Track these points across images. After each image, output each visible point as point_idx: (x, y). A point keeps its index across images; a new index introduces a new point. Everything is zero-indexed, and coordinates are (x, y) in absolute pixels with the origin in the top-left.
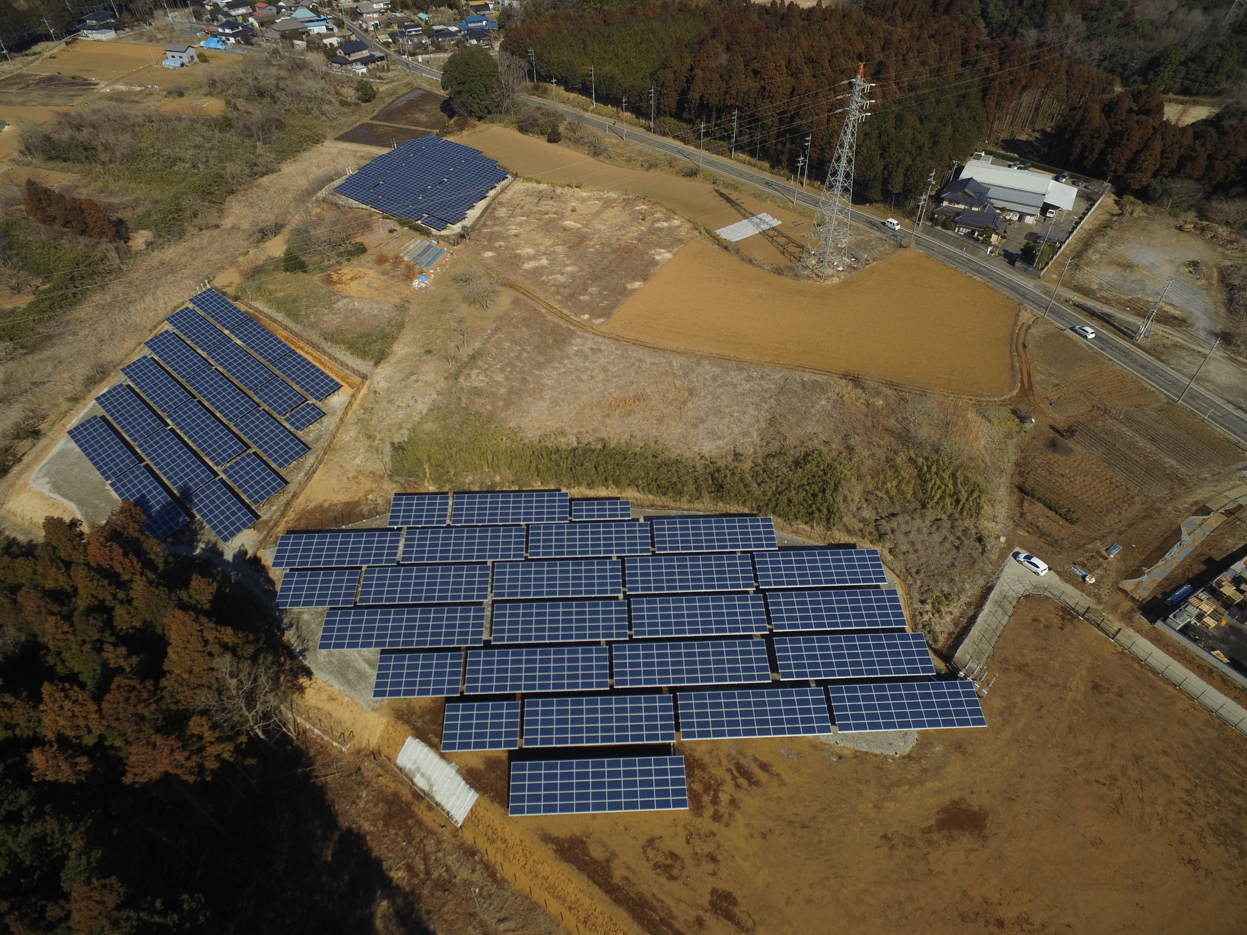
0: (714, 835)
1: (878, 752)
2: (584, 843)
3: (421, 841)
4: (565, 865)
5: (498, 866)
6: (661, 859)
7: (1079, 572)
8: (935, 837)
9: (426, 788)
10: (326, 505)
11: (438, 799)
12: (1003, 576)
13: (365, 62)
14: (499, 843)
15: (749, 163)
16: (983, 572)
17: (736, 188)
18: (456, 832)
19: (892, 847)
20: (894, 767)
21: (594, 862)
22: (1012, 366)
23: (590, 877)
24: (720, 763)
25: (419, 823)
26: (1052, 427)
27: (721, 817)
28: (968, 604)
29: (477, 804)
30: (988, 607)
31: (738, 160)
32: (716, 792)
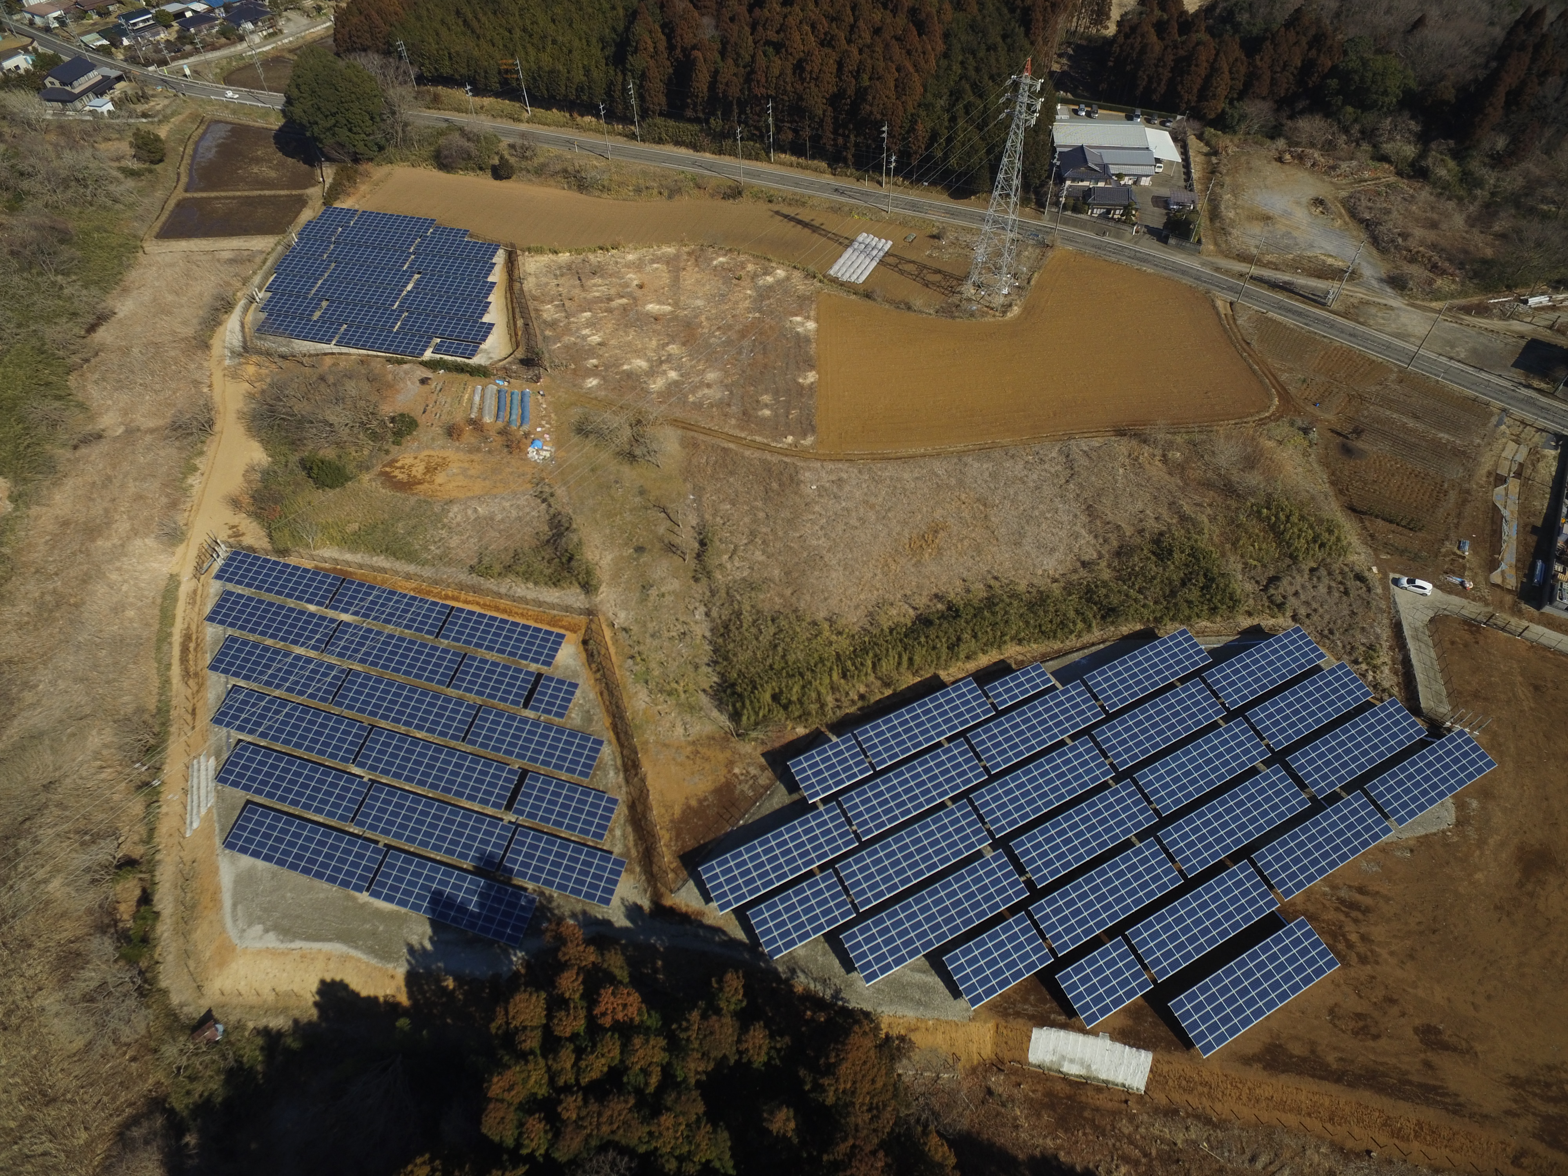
0: (1374, 977)
1: (1434, 830)
2: (1280, 1046)
3: (1114, 1128)
4: (1283, 1077)
5: (1208, 1111)
6: (1352, 1024)
7: (1456, 580)
9: (1083, 1072)
11: (1103, 1076)
12: (1401, 609)
13: (99, 91)
14: (1200, 1088)
15: (799, 165)
16: (1382, 611)
20: (1455, 839)
21: (1304, 1060)
22: (1254, 372)
23: (1313, 1076)
24: (1324, 906)
25: (1097, 1109)
27: (1366, 957)
28: (1391, 648)
29: (1155, 1062)
30: (1411, 645)
31: (783, 164)
32: (1344, 936)
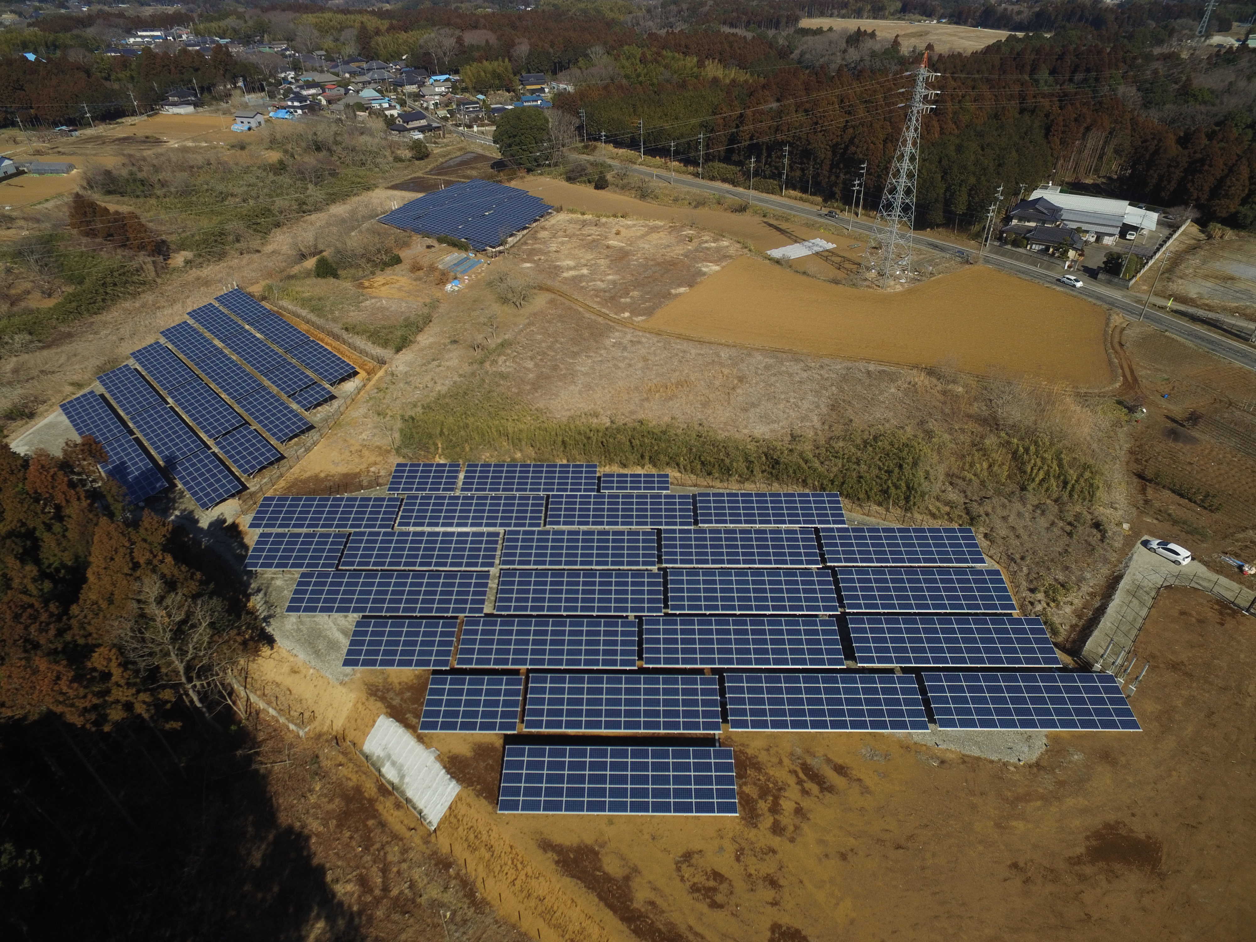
0: (774, 852)
1: (994, 758)
2: (596, 854)
3: (383, 847)
4: (567, 881)
5: (479, 884)
6: (699, 879)
7: (1234, 562)
8: (1088, 870)
9: (396, 780)
10: (322, 475)
11: (410, 794)
12: (1133, 564)
13: (421, 129)
14: (483, 850)
15: (801, 199)
16: (1106, 561)
17: (787, 220)
18: (429, 836)
19: (1027, 881)
20: (1017, 777)
21: (608, 878)
22: (1110, 362)
23: (601, 898)
24: (781, 762)
25: (382, 825)
26: (1167, 417)
27: (784, 829)
28: (1093, 595)
29: (459, 798)
30: (1118, 597)
31: (790, 197)
32: (776, 798)
